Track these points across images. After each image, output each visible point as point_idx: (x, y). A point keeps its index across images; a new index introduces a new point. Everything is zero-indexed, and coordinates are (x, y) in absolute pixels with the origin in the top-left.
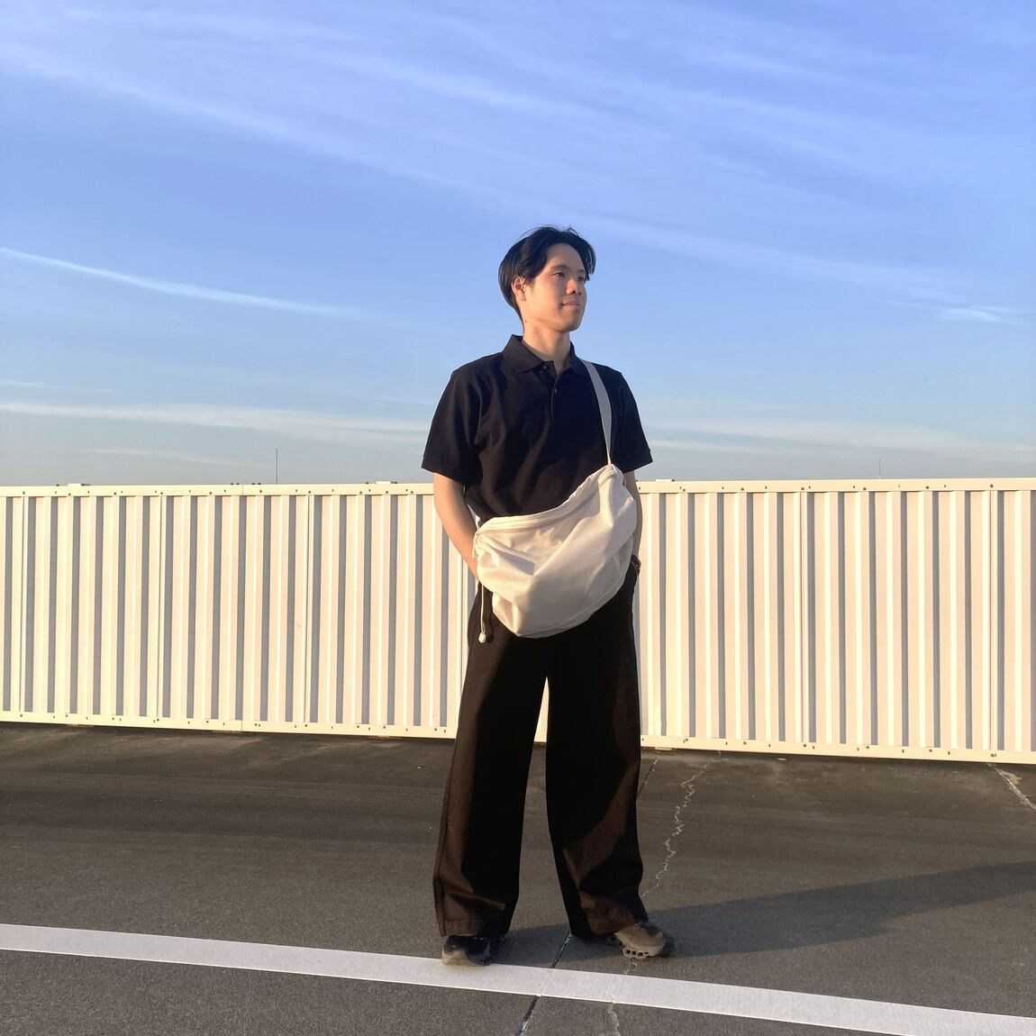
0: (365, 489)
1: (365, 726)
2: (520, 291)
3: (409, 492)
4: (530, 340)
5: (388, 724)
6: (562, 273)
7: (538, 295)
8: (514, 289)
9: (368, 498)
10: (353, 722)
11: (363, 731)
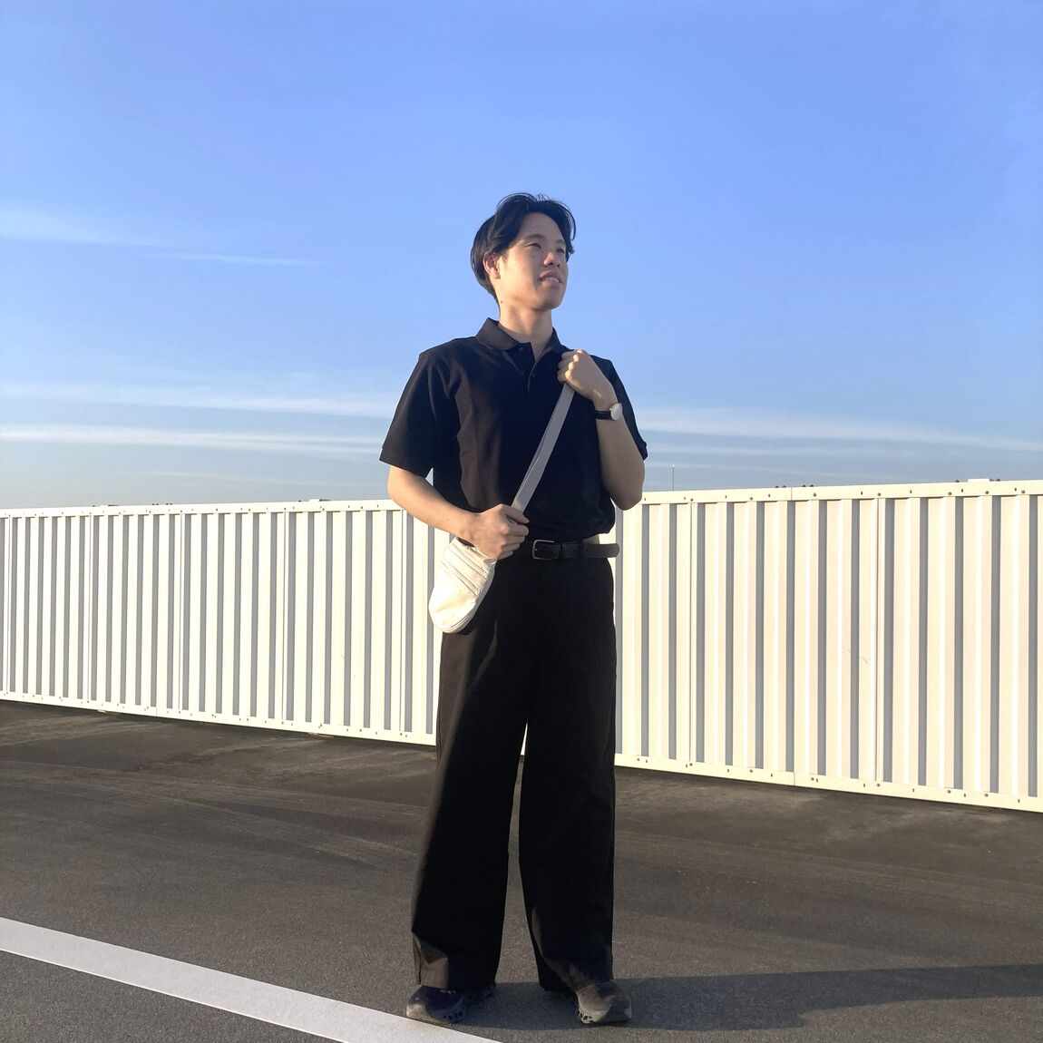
0: (956, 489)
1: (960, 792)
2: (493, 269)
3: (1019, 492)
4: (506, 322)
5: (991, 791)
6: (538, 245)
7: (512, 271)
8: (487, 268)
9: (960, 500)
10: (942, 785)
11: (956, 797)
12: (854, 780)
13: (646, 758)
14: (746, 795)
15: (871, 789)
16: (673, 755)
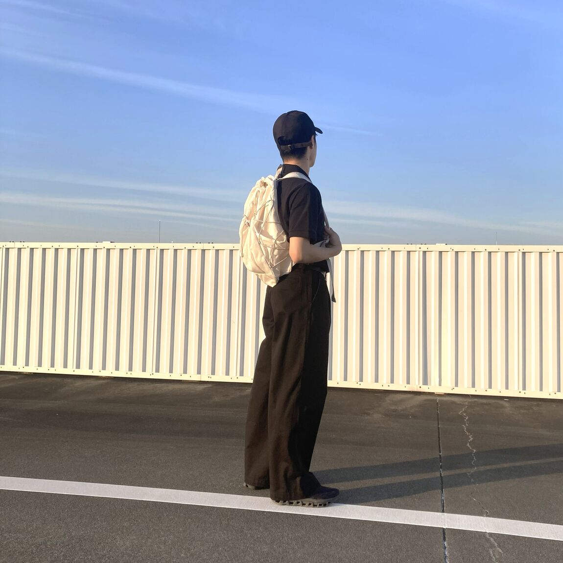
12: (227, 376)
13: (131, 372)
14: (177, 386)
15: (235, 380)
16: (144, 370)
